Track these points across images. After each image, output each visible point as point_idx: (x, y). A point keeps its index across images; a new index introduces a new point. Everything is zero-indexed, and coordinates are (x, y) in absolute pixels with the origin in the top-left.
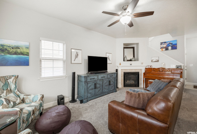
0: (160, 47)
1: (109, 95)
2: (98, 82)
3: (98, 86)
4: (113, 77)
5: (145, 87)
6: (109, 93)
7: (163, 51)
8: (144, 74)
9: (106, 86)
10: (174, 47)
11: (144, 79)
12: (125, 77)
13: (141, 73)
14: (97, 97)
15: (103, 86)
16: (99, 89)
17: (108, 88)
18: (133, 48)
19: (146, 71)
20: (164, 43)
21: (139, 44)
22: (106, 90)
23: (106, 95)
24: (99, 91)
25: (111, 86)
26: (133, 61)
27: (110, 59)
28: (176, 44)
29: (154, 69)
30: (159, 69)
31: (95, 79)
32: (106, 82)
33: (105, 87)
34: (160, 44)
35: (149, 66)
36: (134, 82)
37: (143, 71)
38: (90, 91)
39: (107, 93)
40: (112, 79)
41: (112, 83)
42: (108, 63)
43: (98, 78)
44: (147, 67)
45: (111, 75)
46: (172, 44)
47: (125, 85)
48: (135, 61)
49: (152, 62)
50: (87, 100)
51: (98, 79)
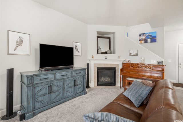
0: (139, 39)
1: (74, 99)
2: (56, 83)
3: (54, 88)
4: (81, 74)
5: (122, 86)
6: (73, 98)
7: (141, 43)
8: (122, 70)
9: (70, 87)
10: (154, 40)
11: (121, 76)
12: (99, 73)
13: (118, 68)
14: (53, 106)
15: (63, 88)
16: (57, 94)
17: (73, 90)
18: (109, 38)
19: (123, 67)
20: (143, 35)
21: (116, 33)
22: (69, 94)
23: (69, 100)
24: (57, 96)
25: (78, 87)
26: (108, 54)
27: (80, 50)
28: (155, 37)
29: (133, 65)
30: (138, 64)
31: (49, 80)
32: (69, 81)
33: (69, 89)
34: (139, 35)
35: (127, 61)
36: (109, 79)
37: (120, 67)
38: (40, 99)
39: (70, 98)
40: (79, 77)
41: (78, 82)
42: (74, 55)
43: (55, 77)
44: (125, 62)
45: (78, 72)
46: (151, 36)
47: (99, 84)
48: (111, 53)
49: (130, 55)
50: (34, 113)
51: (55, 79)
